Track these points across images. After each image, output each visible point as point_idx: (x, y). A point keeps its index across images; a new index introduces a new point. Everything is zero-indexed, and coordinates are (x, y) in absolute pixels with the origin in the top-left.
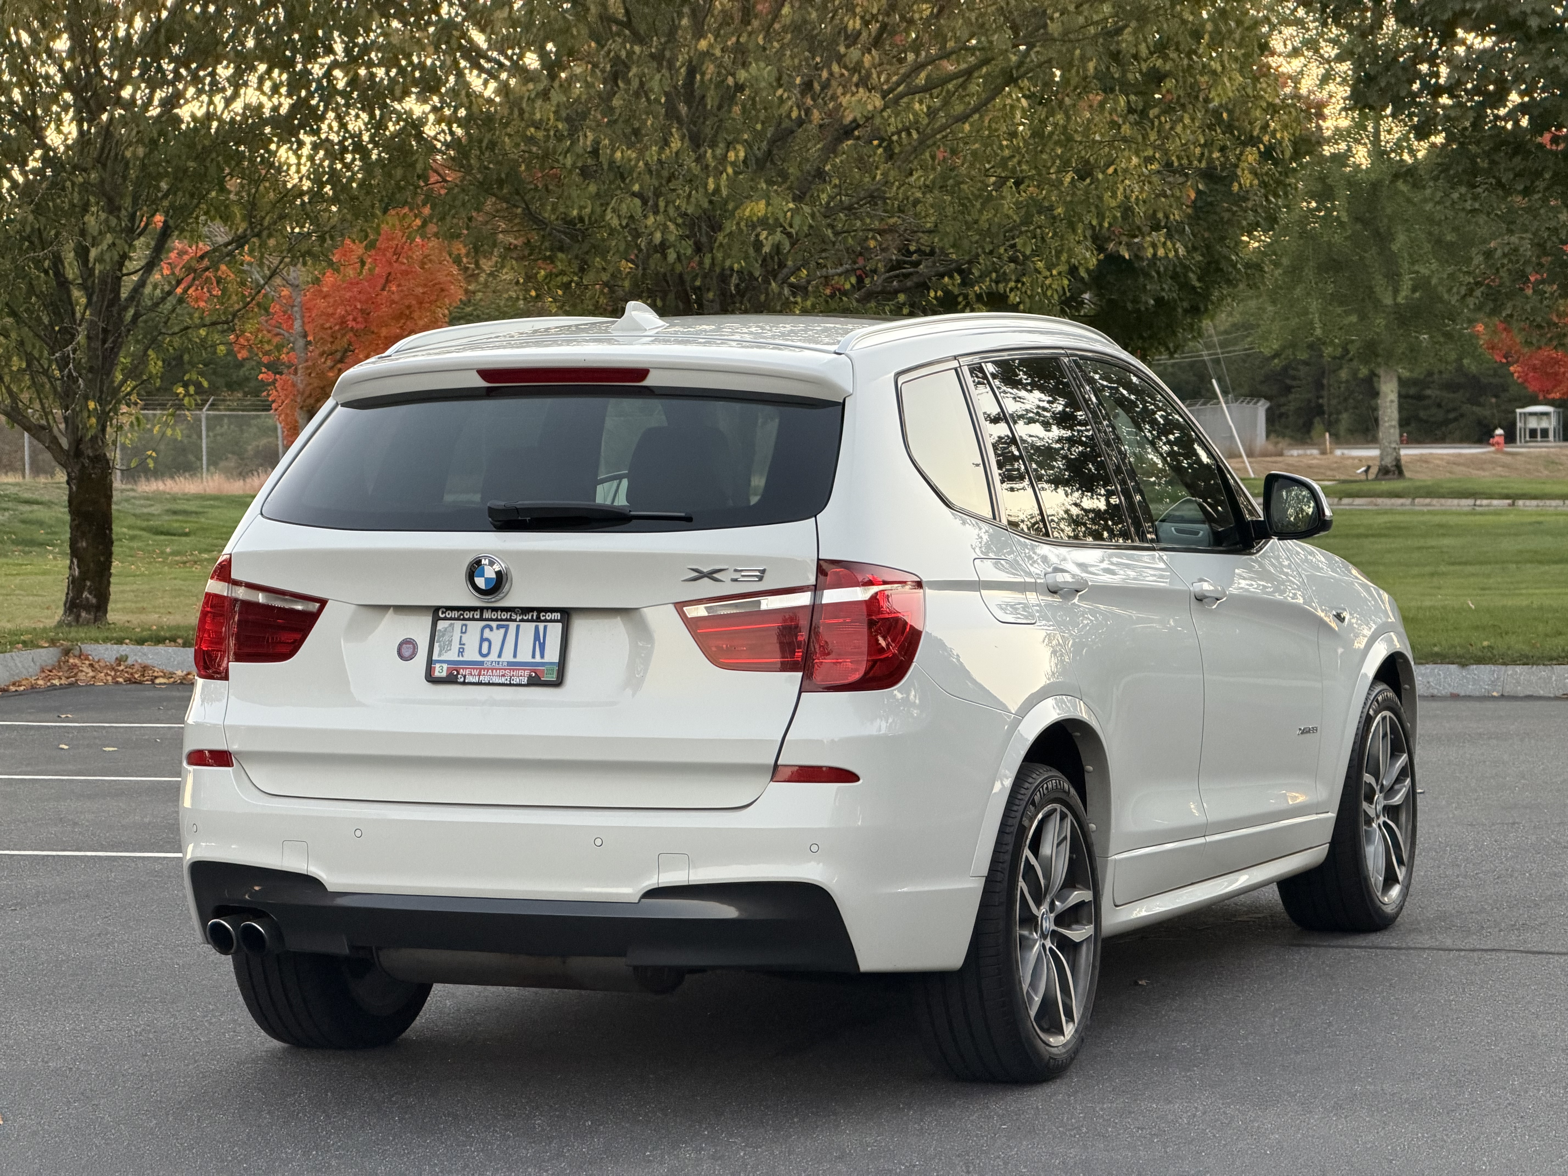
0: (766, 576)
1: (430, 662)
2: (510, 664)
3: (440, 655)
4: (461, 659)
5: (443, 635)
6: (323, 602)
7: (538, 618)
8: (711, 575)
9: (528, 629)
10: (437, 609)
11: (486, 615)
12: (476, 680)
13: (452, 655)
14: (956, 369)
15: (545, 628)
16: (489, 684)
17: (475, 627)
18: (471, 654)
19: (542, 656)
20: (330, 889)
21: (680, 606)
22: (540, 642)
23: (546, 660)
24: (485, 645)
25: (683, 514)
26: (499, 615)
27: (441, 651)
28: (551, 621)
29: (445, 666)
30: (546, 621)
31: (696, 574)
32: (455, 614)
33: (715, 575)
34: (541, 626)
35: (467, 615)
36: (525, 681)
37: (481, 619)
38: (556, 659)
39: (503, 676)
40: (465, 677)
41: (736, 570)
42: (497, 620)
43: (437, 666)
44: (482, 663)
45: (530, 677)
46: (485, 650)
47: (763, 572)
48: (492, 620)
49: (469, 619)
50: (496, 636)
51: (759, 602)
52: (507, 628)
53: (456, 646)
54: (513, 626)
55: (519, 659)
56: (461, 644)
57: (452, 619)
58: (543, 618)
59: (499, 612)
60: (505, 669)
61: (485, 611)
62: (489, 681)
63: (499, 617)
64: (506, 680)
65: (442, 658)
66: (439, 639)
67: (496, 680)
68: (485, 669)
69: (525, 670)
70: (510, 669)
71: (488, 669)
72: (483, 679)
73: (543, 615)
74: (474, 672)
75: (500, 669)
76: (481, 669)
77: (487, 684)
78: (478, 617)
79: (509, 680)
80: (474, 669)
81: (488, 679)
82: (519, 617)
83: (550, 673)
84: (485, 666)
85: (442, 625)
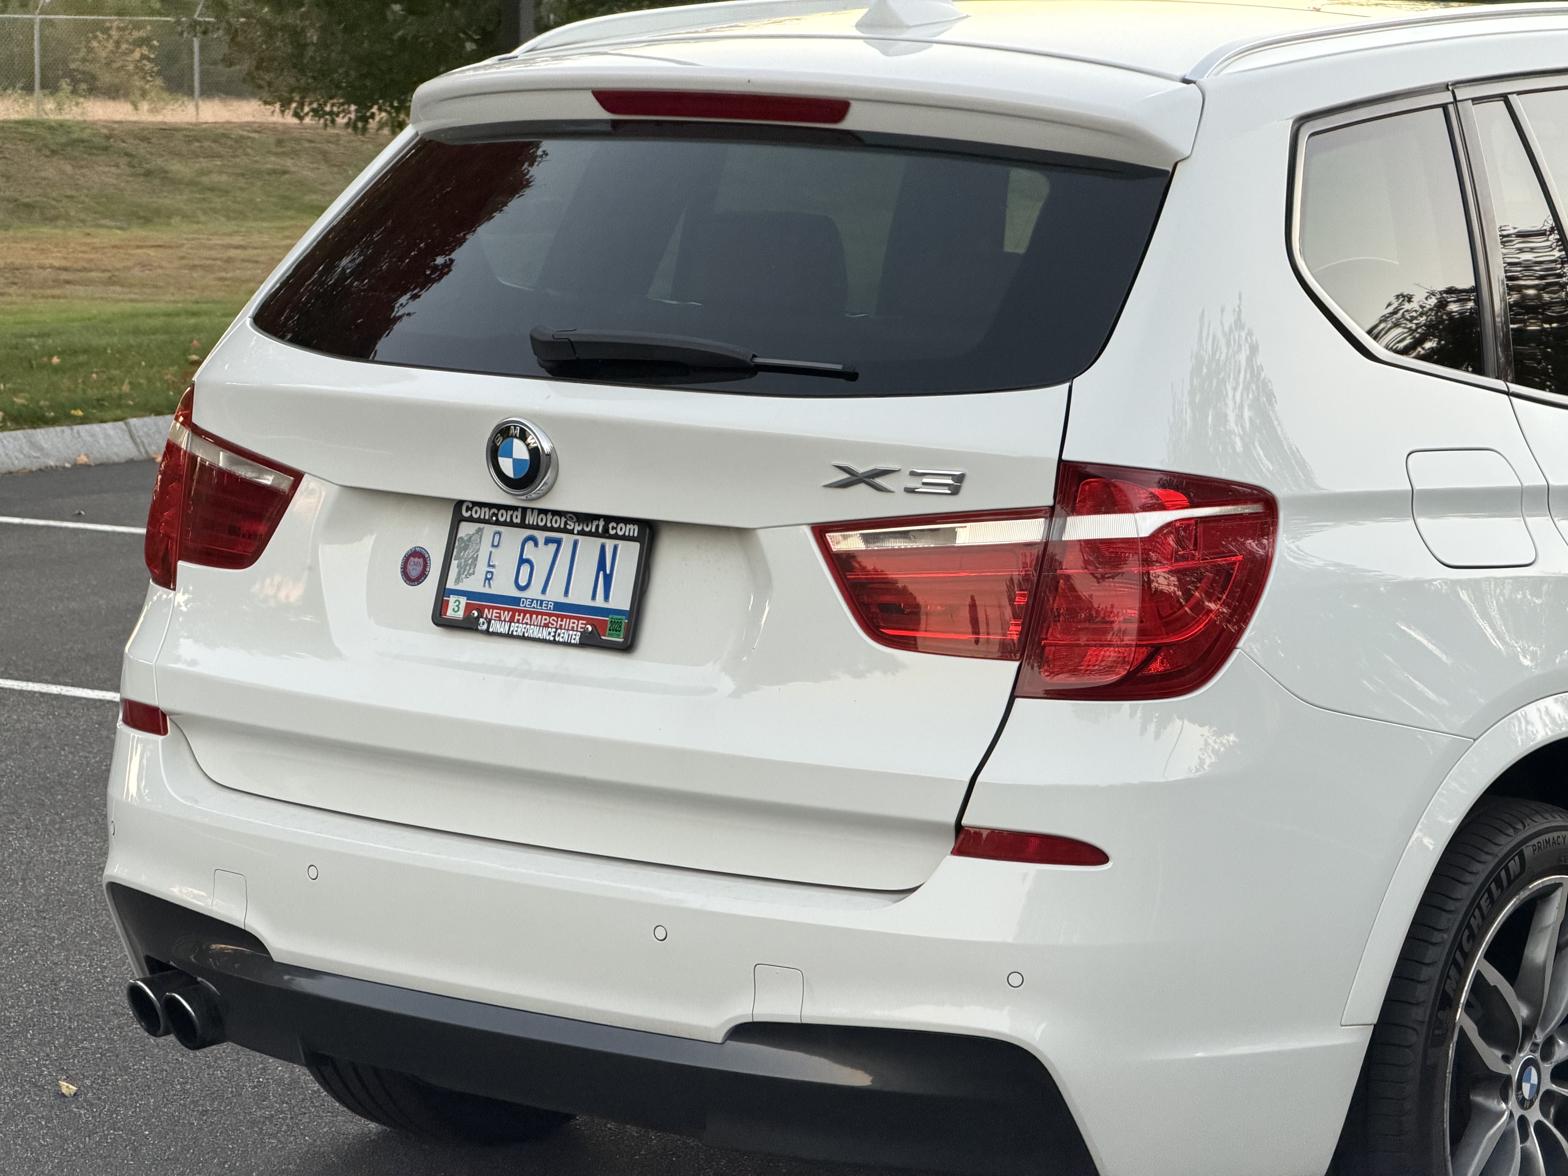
0: (966, 486)
1: (443, 593)
2: (558, 606)
3: (458, 580)
4: (487, 590)
5: (466, 548)
6: (298, 476)
7: (606, 530)
8: (871, 479)
9: (589, 548)
10: (460, 503)
11: (531, 519)
12: (505, 629)
13: (475, 583)
14: (1444, 107)
15: (615, 549)
16: (523, 638)
17: (513, 538)
18: (502, 584)
19: (606, 598)
20: (276, 958)
21: (820, 531)
22: (605, 573)
23: (612, 604)
24: (525, 571)
25: (839, 367)
26: (548, 521)
27: (459, 575)
28: (624, 538)
29: (463, 600)
30: (616, 537)
31: (845, 476)
32: (485, 513)
33: (879, 481)
34: (609, 544)
35: (502, 516)
36: (576, 639)
37: (523, 525)
38: (627, 606)
39: (546, 626)
40: (489, 623)
41: (913, 474)
42: (545, 528)
43: (452, 599)
44: (516, 601)
45: (584, 634)
46: (523, 579)
47: (960, 478)
48: (537, 529)
49: (505, 524)
50: (540, 555)
51: (953, 532)
52: (559, 542)
53: (481, 568)
54: (567, 540)
55: (571, 600)
56: (489, 566)
57: (479, 521)
58: (612, 532)
59: (550, 516)
60: (550, 615)
61: (529, 512)
62: (524, 633)
63: (549, 525)
64: (550, 633)
65: (460, 587)
66: (459, 552)
67: (534, 632)
68: (520, 611)
69: (578, 619)
70: (557, 616)
71: (525, 612)
72: (516, 629)
73: (613, 528)
74: (506, 616)
75: (542, 614)
76: (514, 611)
77: (518, 637)
78: (518, 521)
79: (553, 634)
80: (504, 609)
81: (523, 630)
82: (578, 528)
83: (615, 628)
84: (521, 607)
85: (465, 530)
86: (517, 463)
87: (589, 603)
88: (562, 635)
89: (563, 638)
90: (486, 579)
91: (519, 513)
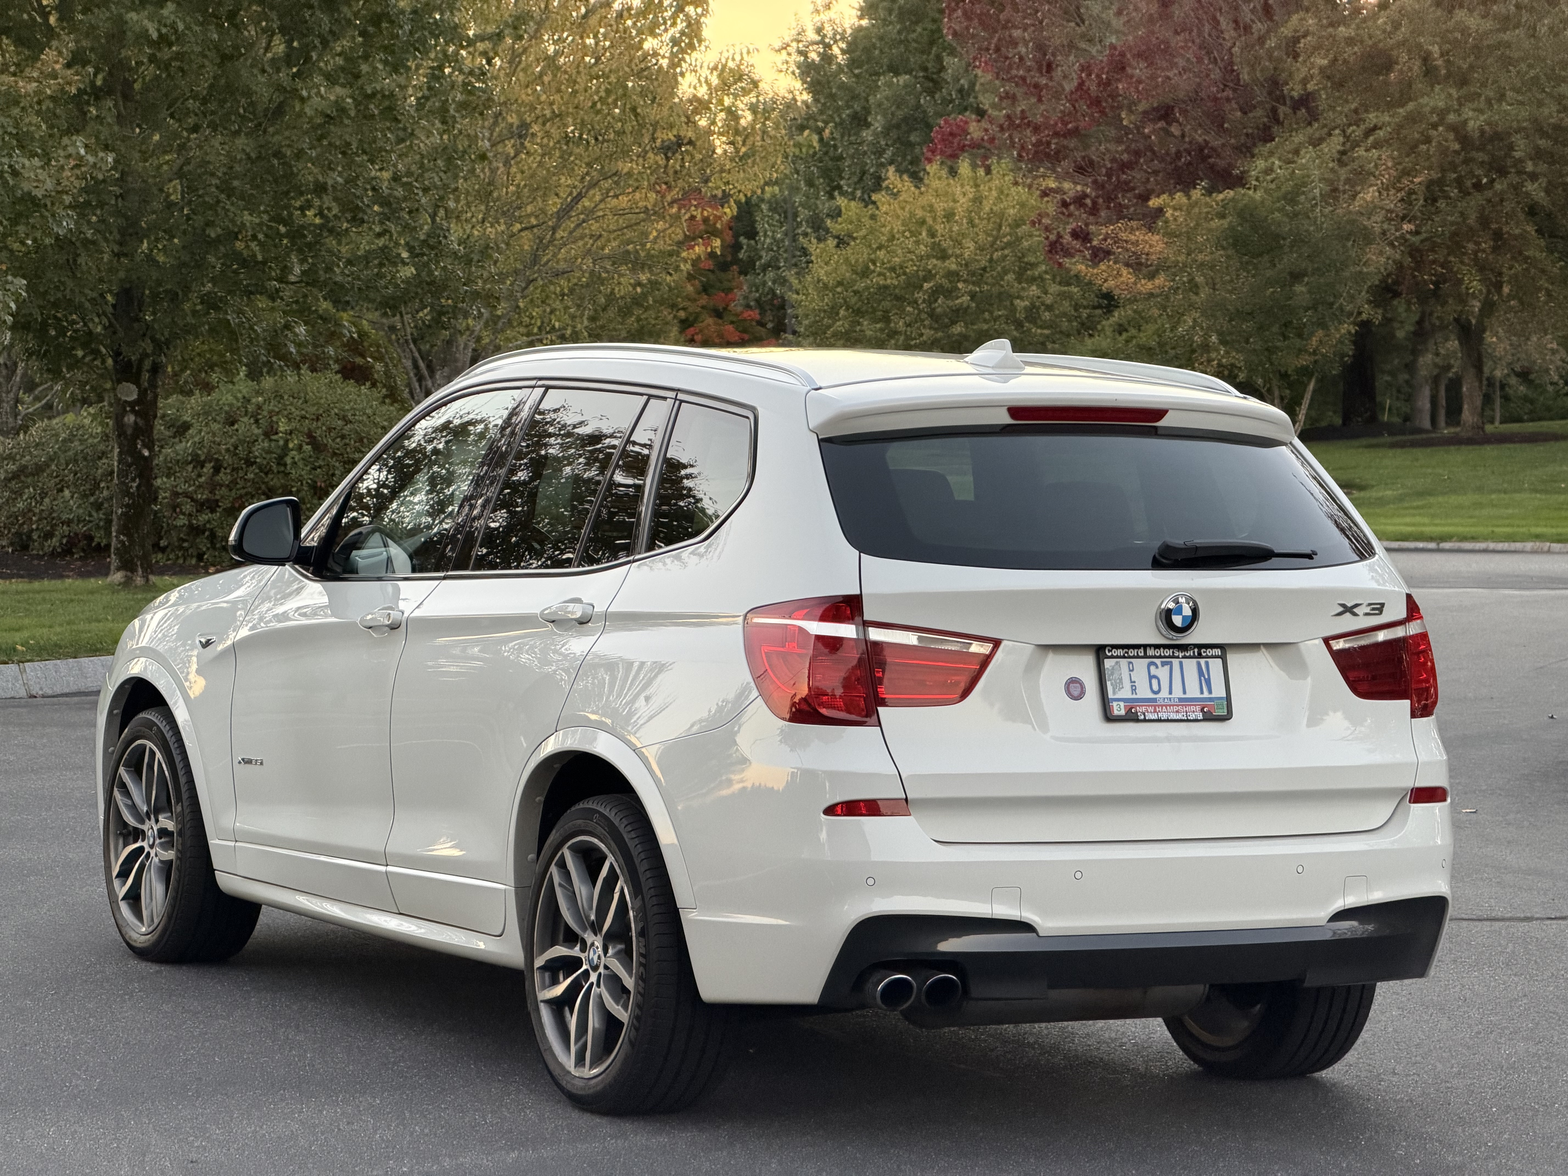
0: (1385, 609)
1: (1105, 702)
2: (1180, 700)
3: (1114, 693)
4: (1134, 696)
5: (1112, 674)
6: (997, 643)
7: (1200, 654)
9: (1190, 665)
10: (1099, 648)
11: (1150, 652)
12: (1154, 717)
13: (1126, 693)
15: (1207, 664)
16: (1168, 721)
17: (1141, 665)
18: (1144, 692)
19: (1210, 692)
21: (1326, 641)
22: (1205, 680)
23: (1215, 694)
24: (1155, 682)
26: (1161, 652)
27: (1114, 690)
28: (1212, 657)
29: (1122, 704)
30: (1207, 657)
32: (1120, 652)
34: (1202, 661)
35: (1132, 652)
37: (1145, 656)
38: (1223, 694)
39: (1179, 712)
40: (1144, 714)
42: (1160, 657)
43: (1115, 704)
44: (1155, 700)
45: (1203, 712)
46: (1155, 688)
47: (1383, 605)
48: (1155, 657)
49: (1134, 657)
50: (1162, 672)
52: (1171, 664)
53: (1127, 684)
54: (1176, 662)
55: (1189, 695)
56: (1132, 682)
57: (1117, 657)
58: (1204, 654)
59: (1161, 649)
60: (1178, 706)
61: (1148, 648)
62: (1168, 717)
63: (1162, 655)
64: (1183, 716)
65: (1116, 697)
66: (1109, 677)
67: (1174, 716)
68: (1158, 706)
69: (1195, 705)
70: (1182, 705)
71: (1162, 706)
73: (1204, 652)
74: (1151, 709)
75: (1173, 705)
76: (1155, 706)
77: (1165, 721)
78: (1142, 654)
79: (1185, 716)
80: (1149, 706)
82: (1180, 655)
83: (1220, 707)
84: (1158, 703)
85: (1108, 663)
86: (1184, 618)
87: (1199, 695)
90: (1132, 690)
91: (1142, 650)
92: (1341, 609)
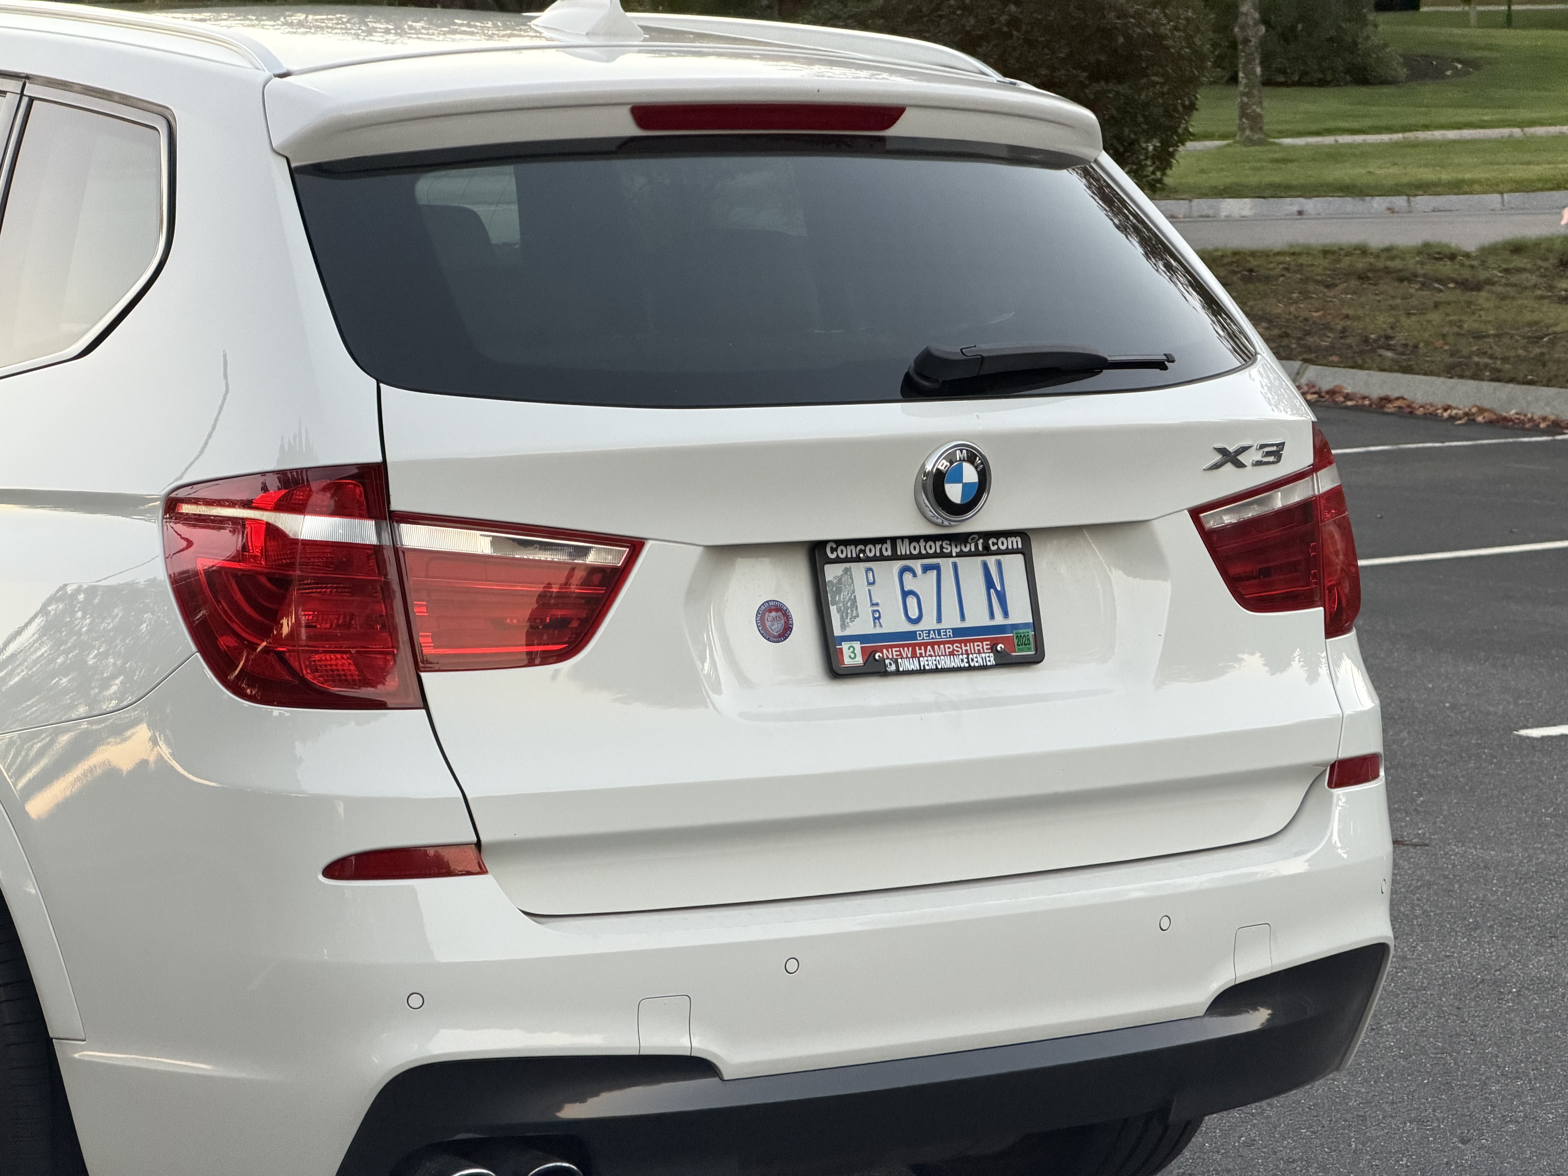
2: (957, 632)
3: (843, 626)
4: (878, 630)
5: (839, 591)
7: (986, 548)
9: (971, 569)
10: (822, 544)
11: (902, 549)
12: (914, 665)
13: (863, 625)
15: (999, 564)
16: (937, 671)
17: (887, 572)
18: (894, 621)
19: (1006, 614)
21: (1195, 513)
22: (996, 593)
23: (1014, 619)
24: (912, 602)
26: (922, 548)
27: (843, 620)
28: (1008, 552)
29: (857, 646)
30: (999, 552)
32: (851, 551)
34: (991, 560)
35: (872, 551)
37: (895, 557)
38: (1027, 618)
39: (952, 654)
40: (896, 662)
42: (920, 556)
43: (845, 646)
44: (912, 635)
45: (998, 654)
46: (913, 612)
48: (911, 557)
49: (875, 559)
50: (924, 585)
51: (1272, 498)
52: (937, 568)
53: (865, 609)
54: (946, 564)
55: (970, 622)
56: (873, 605)
57: (847, 560)
58: (994, 548)
59: (922, 543)
60: (952, 643)
61: (899, 542)
62: (936, 665)
63: (924, 552)
64: (962, 660)
65: (847, 632)
66: (834, 597)
67: (947, 662)
68: (920, 645)
69: (982, 641)
70: (960, 642)
71: (926, 645)
72: (926, 663)
73: (994, 544)
74: (906, 652)
75: (944, 643)
76: (914, 646)
77: (931, 672)
78: (889, 553)
79: (965, 660)
80: (903, 646)
81: (934, 663)
82: (955, 551)
83: (1023, 642)
84: (919, 640)
85: (832, 572)
86: (966, 486)
87: (987, 622)
88: (975, 660)
89: (977, 662)
90: (875, 619)
91: (888, 545)
92: (1218, 457)
